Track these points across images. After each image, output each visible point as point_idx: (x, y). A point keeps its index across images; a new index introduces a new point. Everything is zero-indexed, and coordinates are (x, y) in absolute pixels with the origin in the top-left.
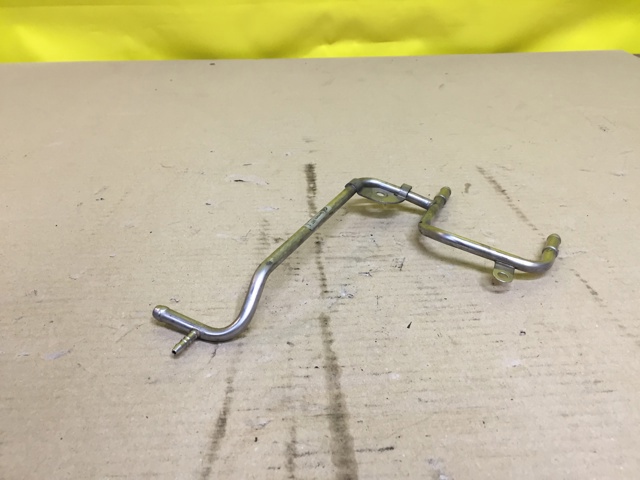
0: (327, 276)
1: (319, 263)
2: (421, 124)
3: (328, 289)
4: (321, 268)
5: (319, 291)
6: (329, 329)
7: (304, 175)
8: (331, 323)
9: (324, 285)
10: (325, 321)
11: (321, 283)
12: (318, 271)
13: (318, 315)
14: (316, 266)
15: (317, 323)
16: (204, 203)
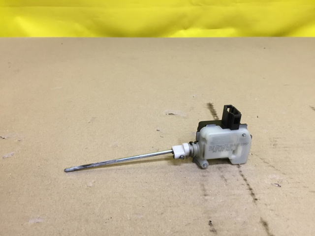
0: (252, 187)
1: (242, 176)
2: (264, 78)
3: (257, 197)
4: (245, 180)
5: (251, 199)
6: (270, 232)
7: (209, 111)
8: (270, 226)
9: (253, 194)
10: (265, 224)
11: (250, 192)
12: (244, 182)
13: (259, 220)
14: (241, 177)
15: (261, 226)
16: (156, 130)
